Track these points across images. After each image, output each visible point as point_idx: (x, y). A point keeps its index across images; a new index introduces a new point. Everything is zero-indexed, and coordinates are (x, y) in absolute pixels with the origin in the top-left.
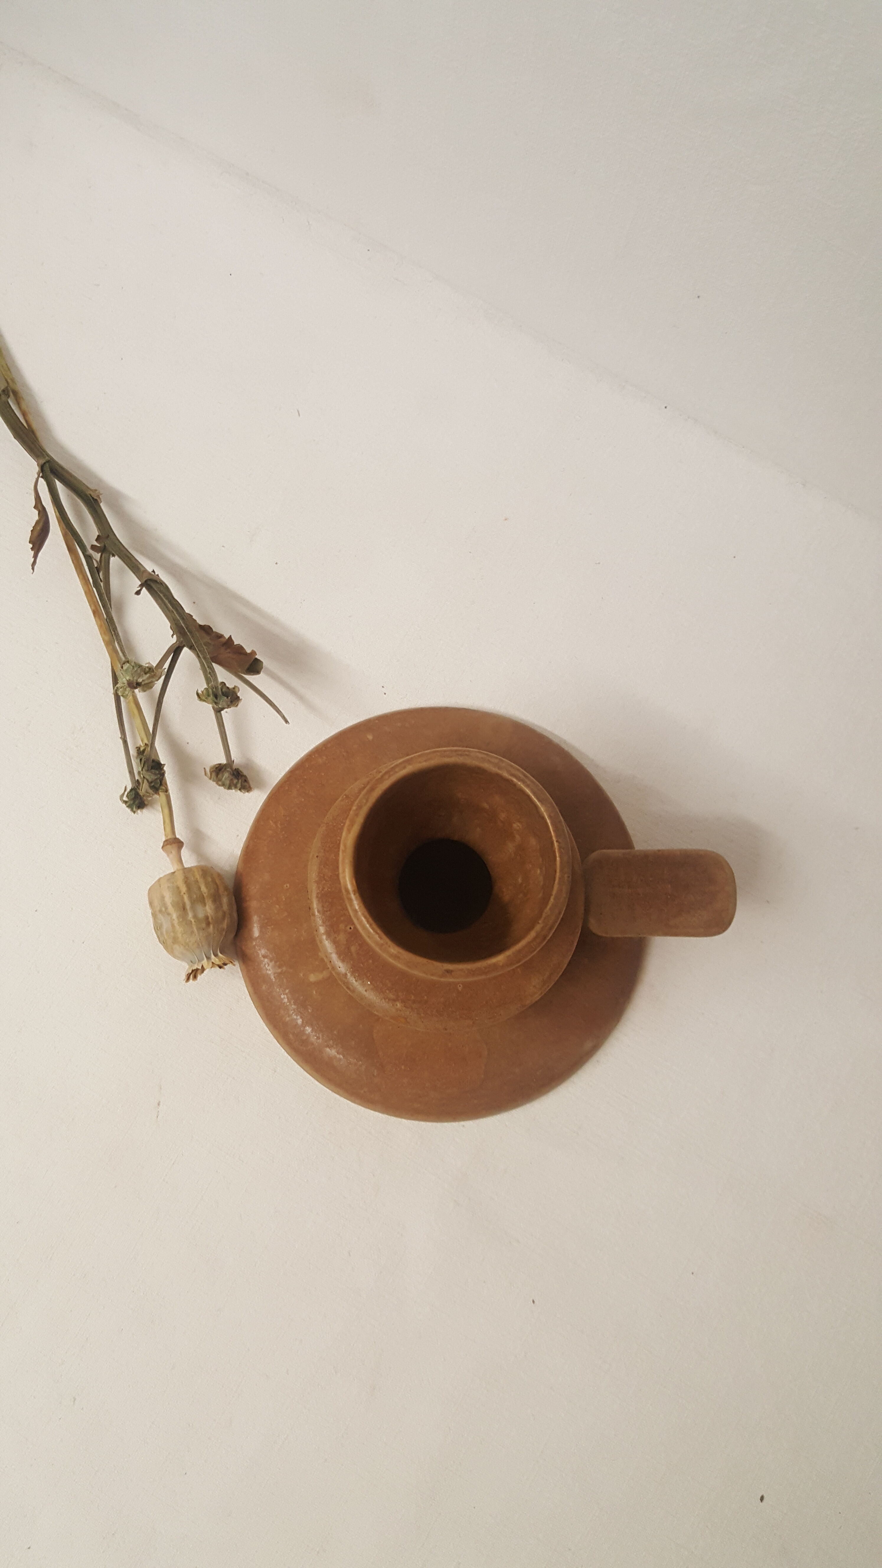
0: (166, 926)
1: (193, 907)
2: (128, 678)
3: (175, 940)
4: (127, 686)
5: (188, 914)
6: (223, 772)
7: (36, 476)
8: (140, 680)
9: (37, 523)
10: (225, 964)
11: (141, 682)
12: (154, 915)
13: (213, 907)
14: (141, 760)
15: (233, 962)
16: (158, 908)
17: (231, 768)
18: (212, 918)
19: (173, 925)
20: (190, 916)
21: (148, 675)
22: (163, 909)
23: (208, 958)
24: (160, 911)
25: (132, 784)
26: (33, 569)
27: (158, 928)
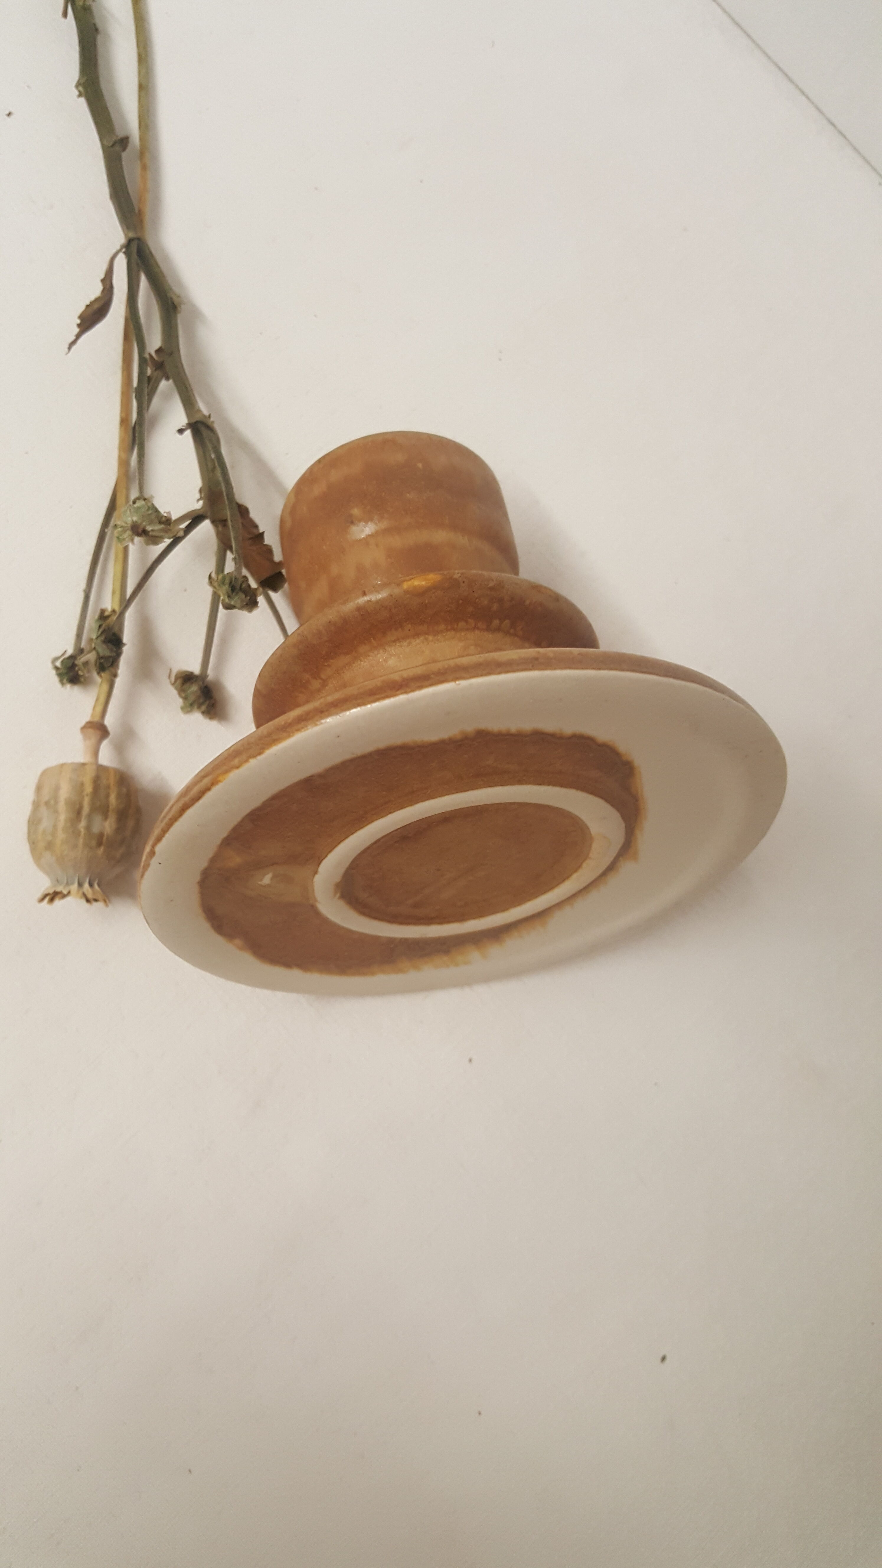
0: (46, 824)
1: (89, 817)
2: (135, 519)
3: (49, 846)
4: (130, 528)
5: (80, 821)
6: (192, 683)
7: (118, 248)
8: (149, 528)
9: (97, 300)
10: (96, 900)
11: (149, 532)
12: (36, 805)
13: (114, 826)
14: (100, 626)
15: (107, 900)
16: (46, 798)
17: (203, 683)
18: (108, 838)
19: (55, 827)
20: (83, 824)
21: (162, 526)
22: (52, 802)
23: (80, 885)
24: (47, 803)
25: (75, 649)
26: (69, 348)
27: (33, 822)
